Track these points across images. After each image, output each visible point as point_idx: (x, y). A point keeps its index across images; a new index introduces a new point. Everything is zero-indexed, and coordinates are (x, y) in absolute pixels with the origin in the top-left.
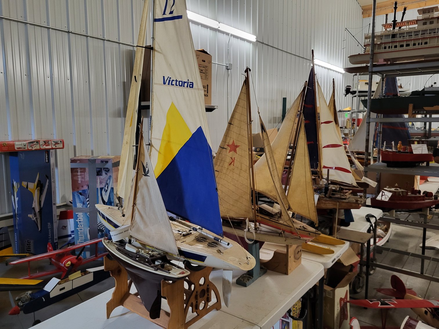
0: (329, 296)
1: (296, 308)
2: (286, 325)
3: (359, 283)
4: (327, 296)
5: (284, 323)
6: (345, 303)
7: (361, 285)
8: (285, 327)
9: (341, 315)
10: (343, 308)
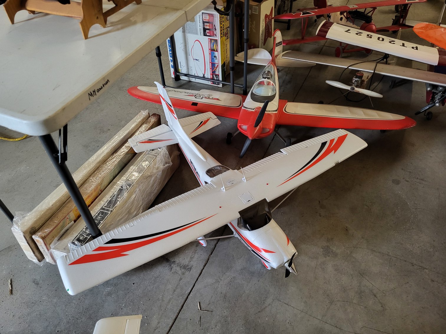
0: (255, 12)
1: (223, 25)
2: (215, 43)
3: (284, 6)
4: (253, 13)
5: (213, 41)
6: (270, 20)
7: (286, 9)
8: (213, 46)
9: (265, 33)
10: (268, 25)
